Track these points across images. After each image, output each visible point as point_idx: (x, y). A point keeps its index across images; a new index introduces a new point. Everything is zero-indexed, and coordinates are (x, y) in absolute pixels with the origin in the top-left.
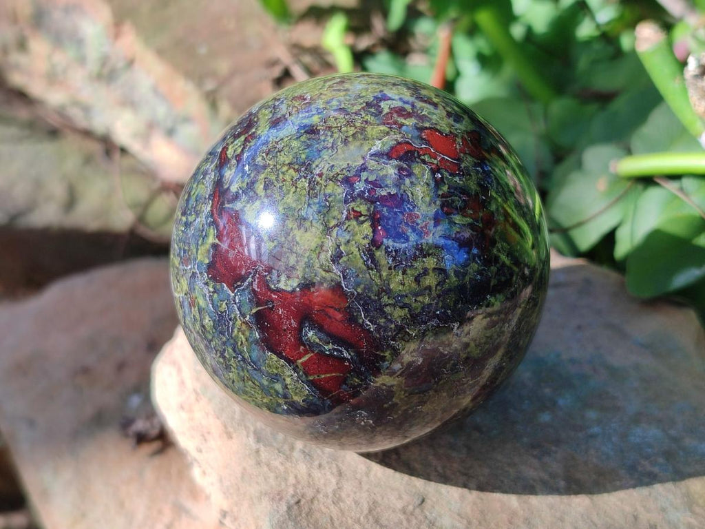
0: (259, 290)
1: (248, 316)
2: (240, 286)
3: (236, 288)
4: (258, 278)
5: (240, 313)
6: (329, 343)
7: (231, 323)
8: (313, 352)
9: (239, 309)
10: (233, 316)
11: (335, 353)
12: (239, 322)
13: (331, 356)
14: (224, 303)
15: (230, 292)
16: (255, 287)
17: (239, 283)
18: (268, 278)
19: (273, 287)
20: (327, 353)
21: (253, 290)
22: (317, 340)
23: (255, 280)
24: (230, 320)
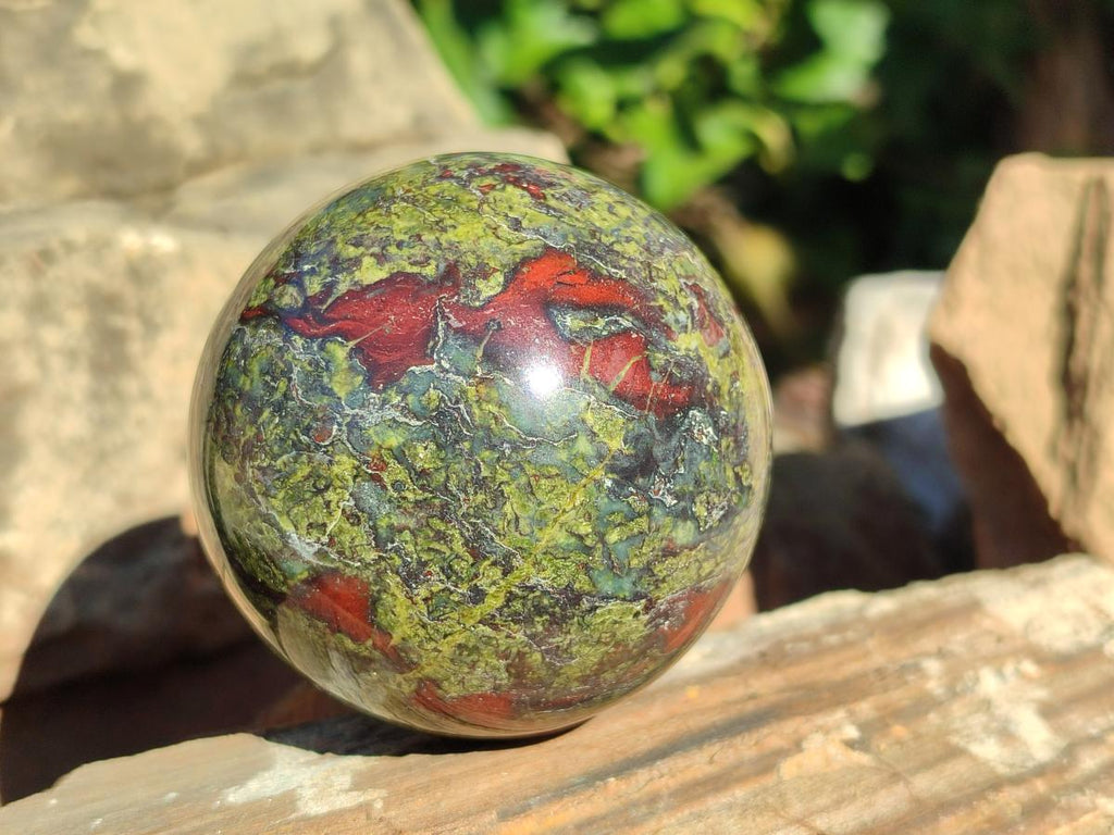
0: (464, 323)
1: (478, 369)
2: (436, 344)
3: (432, 352)
4: (450, 312)
5: (464, 375)
6: (596, 319)
7: (462, 406)
8: (590, 344)
9: (458, 373)
10: (456, 393)
11: (613, 328)
12: (472, 391)
13: (612, 334)
14: (431, 391)
15: (429, 367)
16: (455, 324)
17: (431, 343)
18: (462, 301)
19: (477, 304)
20: (605, 333)
21: (457, 331)
22: (582, 324)
23: (449, 319)
24: (457, 402)
